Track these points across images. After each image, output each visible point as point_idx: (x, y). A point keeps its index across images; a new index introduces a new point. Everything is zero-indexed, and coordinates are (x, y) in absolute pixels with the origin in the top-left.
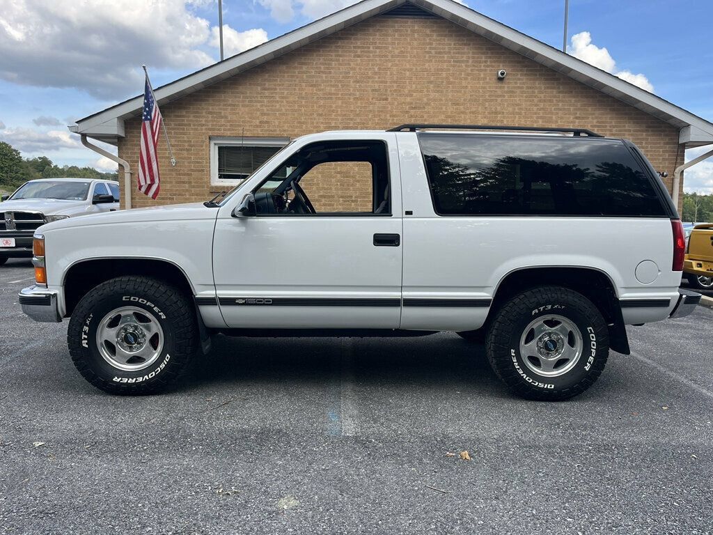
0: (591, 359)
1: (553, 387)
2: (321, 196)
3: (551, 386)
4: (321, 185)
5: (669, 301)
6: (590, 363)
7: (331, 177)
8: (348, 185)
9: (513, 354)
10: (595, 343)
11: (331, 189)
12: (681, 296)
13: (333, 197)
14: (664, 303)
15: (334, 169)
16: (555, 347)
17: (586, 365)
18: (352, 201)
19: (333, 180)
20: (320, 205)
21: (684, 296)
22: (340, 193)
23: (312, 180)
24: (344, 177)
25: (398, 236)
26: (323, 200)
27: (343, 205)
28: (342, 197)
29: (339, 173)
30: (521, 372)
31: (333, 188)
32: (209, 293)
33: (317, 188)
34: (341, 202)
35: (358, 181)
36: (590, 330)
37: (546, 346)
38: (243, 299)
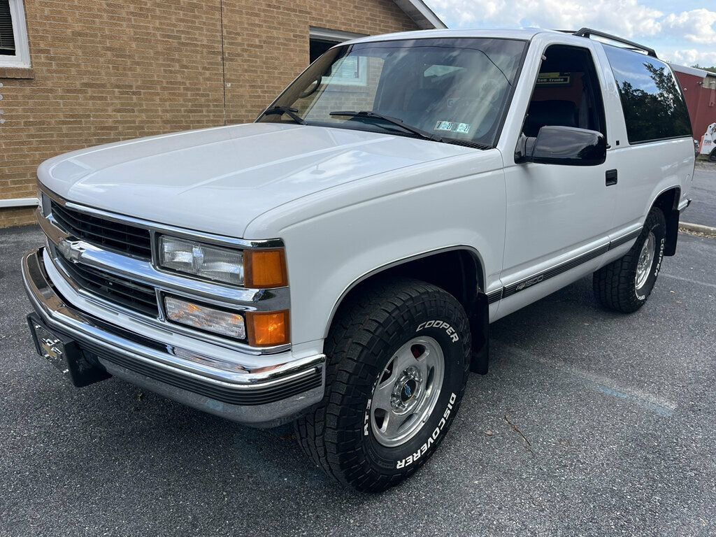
2: (86, 85)
4: (83, 67)
7: (98, 54)
8: (124, 69)
11: (99, 74)
13: (103, 86)
15: (100, 42)
18: (134, 93)
19: (102, 60)
20: (86, 98)
22: (113, 80)
23: (69, 59)
24: (117, 56)
26: (89, 90)
27: (120, 98)
28: (118, 87)
29: (108, 49)
31: (103, 73)
33: (78, 71)
34: (117, 94)
35: (138, 64)
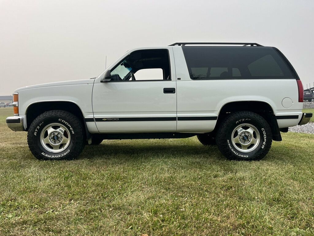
0: (264, 143)
1: (248, 157)
3: (247, 156)
5: (298, 116)
6: (264, 145)
9: (228, 142)
10: (265, 136)
12: (303, 114)
14: (296, 117)
16: (247, 139)
17: (262, 146)
21: (305, 114)
25: (174, 89)
30: (232, 150)
32: (91, 116)
36: (263, 130)
37: (243, 138)
38: (106, 118)
